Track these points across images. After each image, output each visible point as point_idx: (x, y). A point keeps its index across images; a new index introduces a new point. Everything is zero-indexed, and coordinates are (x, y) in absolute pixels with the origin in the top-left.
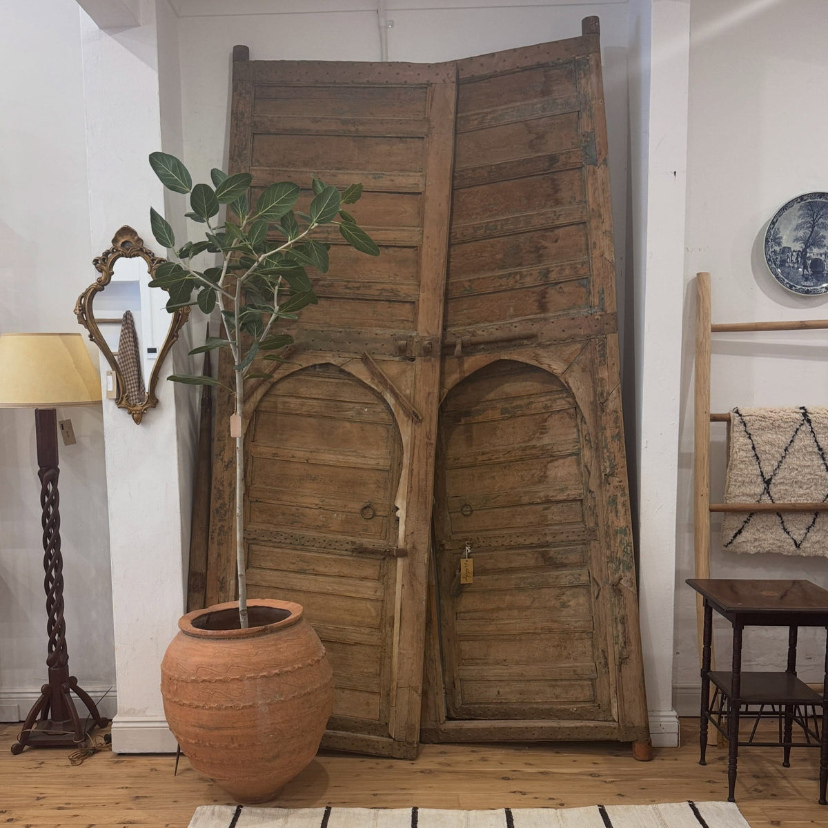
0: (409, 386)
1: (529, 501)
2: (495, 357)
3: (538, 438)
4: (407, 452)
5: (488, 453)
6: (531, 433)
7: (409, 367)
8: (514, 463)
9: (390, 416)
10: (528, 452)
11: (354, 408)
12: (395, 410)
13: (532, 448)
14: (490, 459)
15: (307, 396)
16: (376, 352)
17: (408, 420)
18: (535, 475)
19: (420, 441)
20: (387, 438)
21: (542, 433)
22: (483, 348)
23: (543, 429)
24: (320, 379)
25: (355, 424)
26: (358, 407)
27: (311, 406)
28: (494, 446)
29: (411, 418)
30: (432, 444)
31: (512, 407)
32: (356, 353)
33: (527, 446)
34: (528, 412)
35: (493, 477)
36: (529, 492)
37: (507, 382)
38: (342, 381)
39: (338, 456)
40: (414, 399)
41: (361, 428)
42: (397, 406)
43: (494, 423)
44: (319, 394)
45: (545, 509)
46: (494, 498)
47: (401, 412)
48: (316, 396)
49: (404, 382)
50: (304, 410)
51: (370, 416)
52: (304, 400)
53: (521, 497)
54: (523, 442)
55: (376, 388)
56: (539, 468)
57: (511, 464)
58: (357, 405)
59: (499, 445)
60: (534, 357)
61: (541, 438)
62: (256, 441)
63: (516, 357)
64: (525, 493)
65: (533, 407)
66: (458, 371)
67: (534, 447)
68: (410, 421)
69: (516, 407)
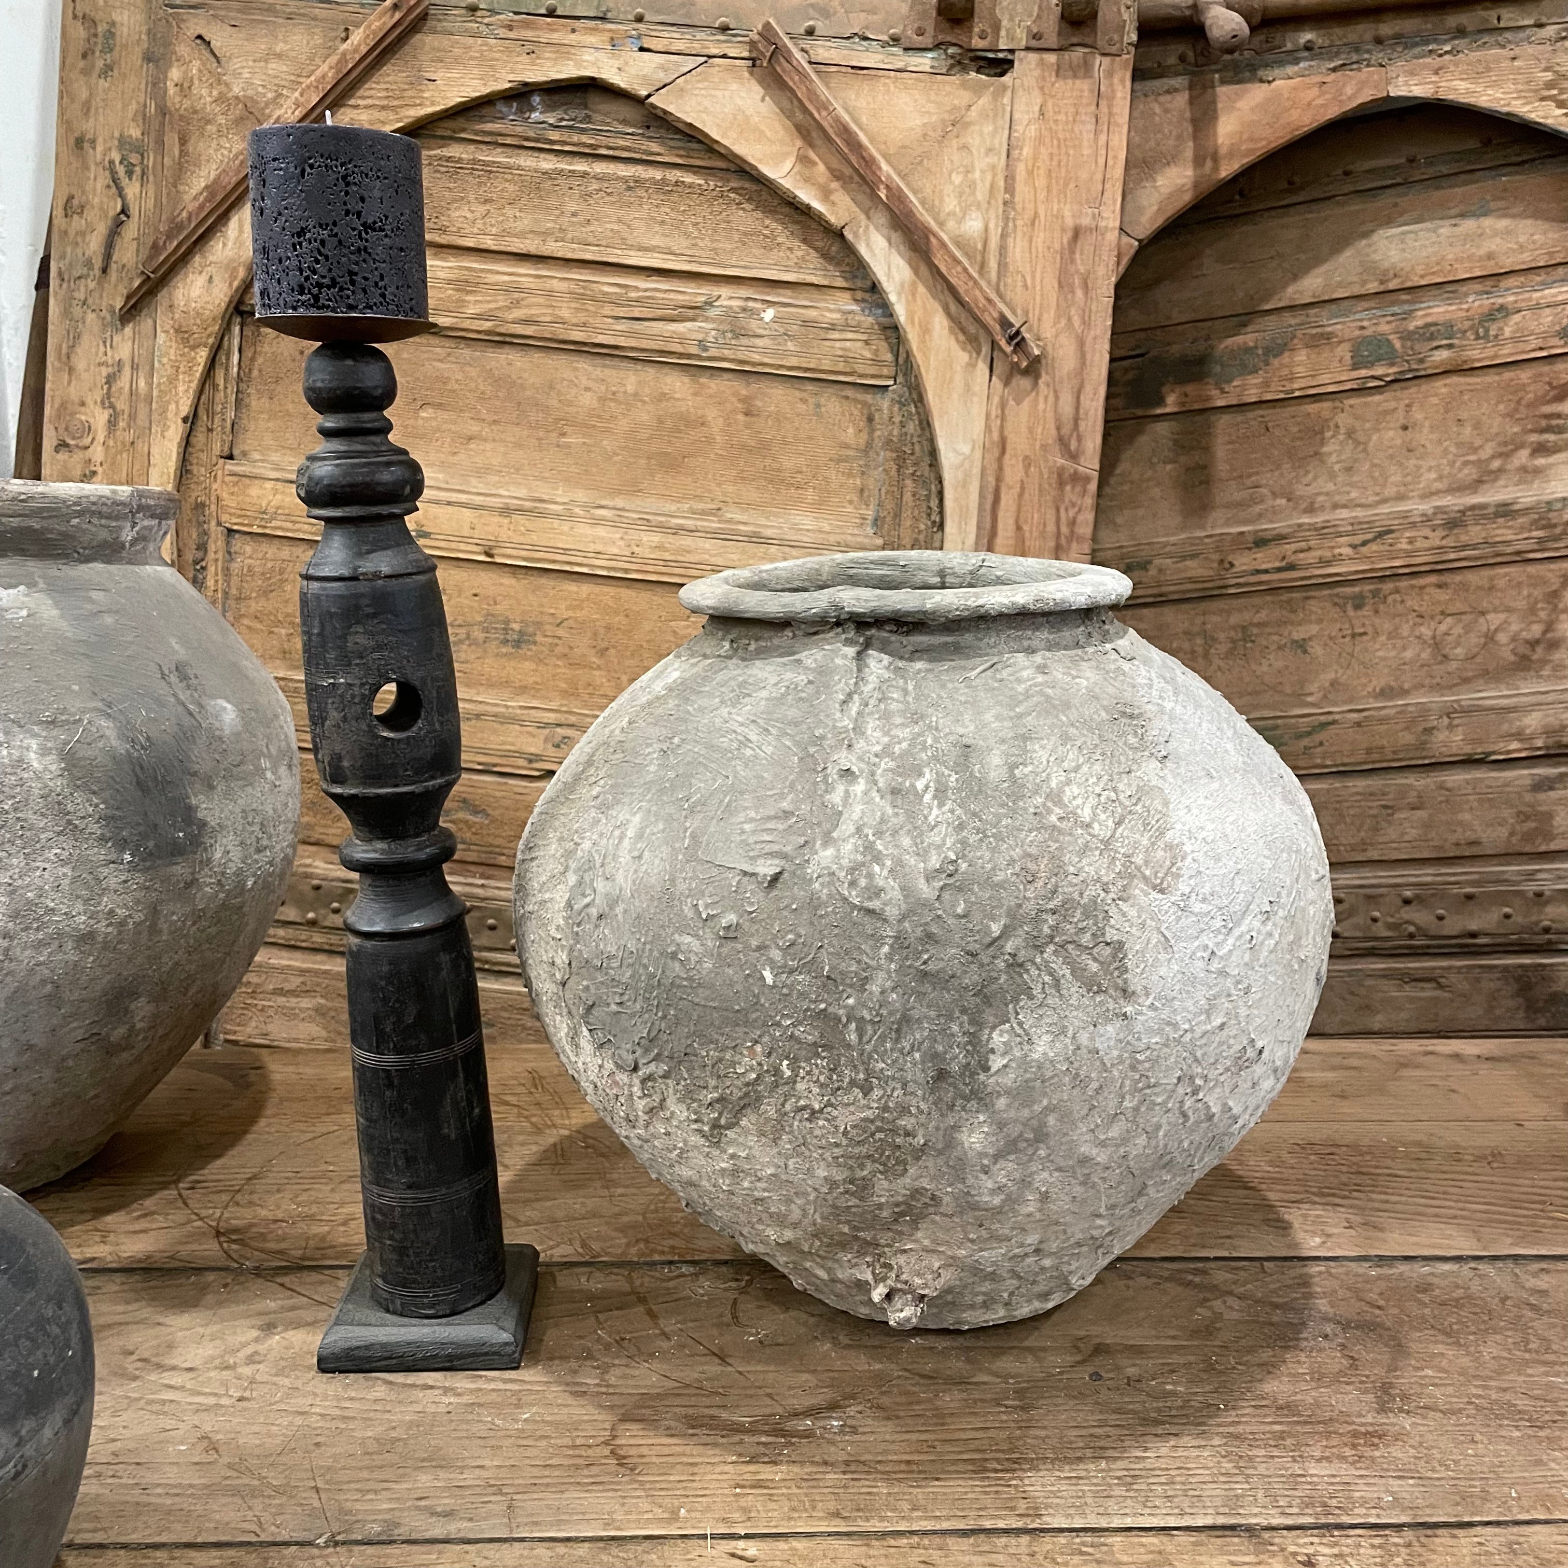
0: (981, 194)
1: (1468, 749)
2: (1362, 84)
3: (1524, 469)
4: (963, 516)
5: (1281, 538)
6: (1489, 450)
7: (984, 101)
8: (1403, 584)
9: (883, 346)
10: (1475, 533)
11: (709, 304)
12: (911, 319)
13: (1497, 515)
14: (1291, 567)
15: (489, 243)
16: (821, 27)
17: (972, 365)
18: (1502, 638)
19: (1027, 462)
20: (869, 445)
21: (1540, 449)
22: (1308, 47)
23: (1548, 429)
24: (548, 163)
25: (714, 385)
26: (729, 298)
27: (507, 289)
28: (1311, 510)
29: (986, 349)
30: (1087, 479)
31: (1407, 336)
32: (724, 29)
33: (1473, 508)
34: (1477, 353)
35: (1301, 646)
36: (1467, 711)
37: (1389, 222)
38: (657, 174)
39: (634, 535)
40: (1002, 266)
41: (744, 400)
42: (921, 289)
43: (1312, 408)
44: (545, 235)
45: (1541, 785)
46: (1299, 736)
47: (940, 323)
48: (531, 246)
49: (957, 179)
50: (472, 310)
51: (790, 346)
52: (475, 264)
53: (1429, 731)
54: (1450, 490)
55: (816, 205)
56: (1521, 604)
57: (1388, 586)
58: (725, 291)
59: (1335, 506)
60: (1550, 85)
61: (1537, 471)
62: (244, 454)
63: (1462, 85)
64: (1449, 713)
65: (1508, 332)
66: (1189, 151)
67: (1505, 511)
68: (982, 368)
69: (1429, 333)
